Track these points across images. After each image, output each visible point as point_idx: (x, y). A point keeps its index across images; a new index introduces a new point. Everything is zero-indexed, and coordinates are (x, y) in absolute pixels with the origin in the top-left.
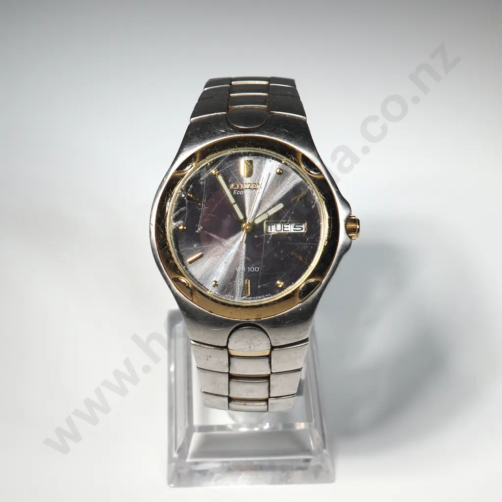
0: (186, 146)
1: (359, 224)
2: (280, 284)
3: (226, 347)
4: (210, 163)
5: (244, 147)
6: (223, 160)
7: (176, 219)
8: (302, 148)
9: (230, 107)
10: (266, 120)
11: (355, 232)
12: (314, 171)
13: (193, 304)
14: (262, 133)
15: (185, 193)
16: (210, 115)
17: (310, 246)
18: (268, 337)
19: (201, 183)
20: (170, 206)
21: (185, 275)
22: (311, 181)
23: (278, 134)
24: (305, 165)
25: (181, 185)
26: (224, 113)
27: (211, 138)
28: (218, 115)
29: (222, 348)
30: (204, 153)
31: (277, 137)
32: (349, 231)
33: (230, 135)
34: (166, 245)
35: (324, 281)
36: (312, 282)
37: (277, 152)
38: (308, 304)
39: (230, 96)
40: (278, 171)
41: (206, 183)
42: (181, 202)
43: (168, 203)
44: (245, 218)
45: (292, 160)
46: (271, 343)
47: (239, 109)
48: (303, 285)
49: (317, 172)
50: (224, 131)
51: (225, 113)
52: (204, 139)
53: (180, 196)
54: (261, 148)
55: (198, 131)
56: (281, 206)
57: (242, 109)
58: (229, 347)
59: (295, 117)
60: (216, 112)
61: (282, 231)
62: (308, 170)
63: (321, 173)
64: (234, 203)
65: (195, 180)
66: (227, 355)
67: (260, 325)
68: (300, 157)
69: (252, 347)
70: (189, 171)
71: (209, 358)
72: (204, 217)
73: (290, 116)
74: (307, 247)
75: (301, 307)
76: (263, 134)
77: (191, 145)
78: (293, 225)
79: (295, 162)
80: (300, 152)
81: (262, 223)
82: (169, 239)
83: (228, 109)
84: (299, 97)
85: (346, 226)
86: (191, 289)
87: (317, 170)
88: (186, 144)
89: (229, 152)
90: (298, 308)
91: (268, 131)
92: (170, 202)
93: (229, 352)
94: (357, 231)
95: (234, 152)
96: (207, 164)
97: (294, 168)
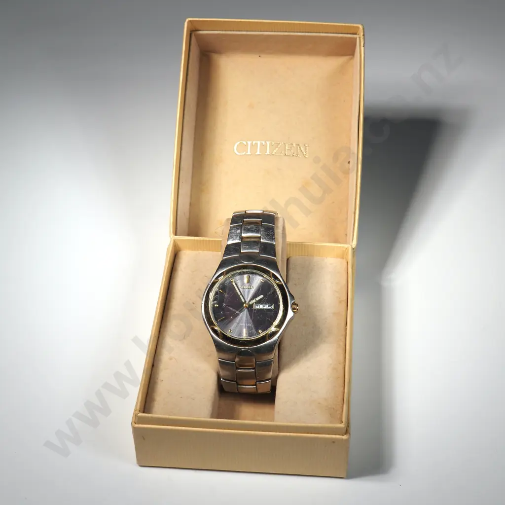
4: (230, 276)
5: (246, 269)
7: (214, 301)
8: (273, 271)
9: (241, 251)
11: (296, 310)
13: (220, 340)
15: (218, 289)
16: (232, 256)
19: (225, 285)
20: (211, 295)
22: (276, 285)
23: (262, 265)
24: (273, 278)
25: (217, 285)
26: (238, 255)
27: (231, 265)
30: (227, 272)
32: (293, 309)
33: (240, 264)
35: (280, 331)
36: (275, 331)
37: (261, 272)
40: (261, 281)
41: (228, 285)
42: (216, 293)
44: (245, 301)
45: (268, 275)
47: (245, 253)
49: (279, 281)
50: (238, 262)
52: (228, 266)
53: (216, 290)
54: (254, 270)
55: (226, 262)
59: (271, 258)
61: (262, 308)
62: (275, 280)
64: (240, 295)
65: (223, 283)
68: (271, 274)
70: (220, 279)
72: (226, 300)
75: (269, 342)
77: (222, 268)
78: (267, 306)
81: (253, 304)
83: (240, 253)
85: (292, 307)
86: (219, 333)
88: (220, 268)
89: (240, 271)
92: (211, 293)
95: (242, 271)
97: (269, 279)
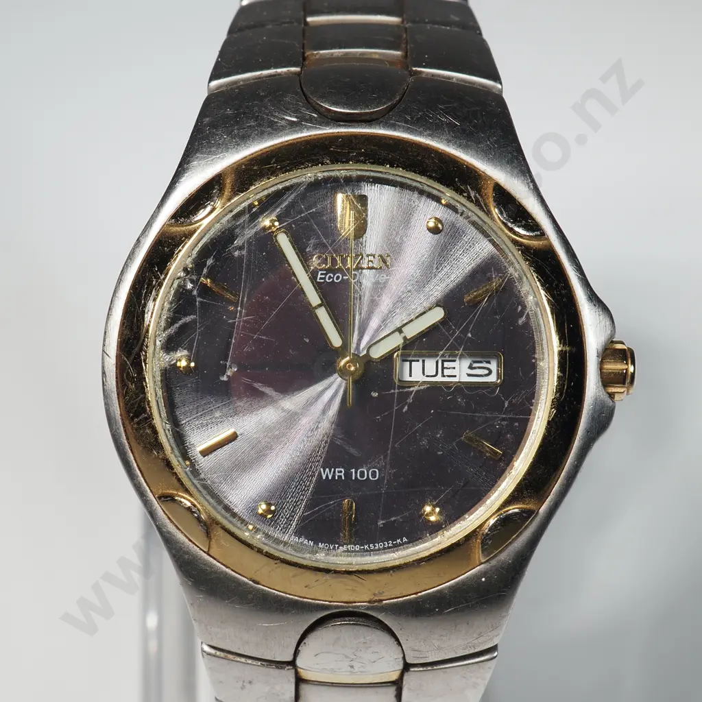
0: (198, 155)
1: (633, 363)
2: (431, 512)
3: (292, 663)
4: (260, 201)
5: (347, 162)
6: (292, 196)
7: (170, 345)
8: (495, 166)
9: (308, 53)
10: (401, 92)
11: (624, 383)
12: (526, 228)
13: (211, 559)
14: (393, 127)
15: (194, 278)
16: (258, 73)
17: (512, 420)
18: (399, 644)
19: (236, 254)
20: (156, 311)
21: (192, 489)
22: (518, 254)
23: (435, 129)
24: (501, 213)
25: (183, 257)
26: (293, 69)
27: (262, 135)
28: (280, 74)
29: (280, 664)
30: (245, 175)
31: (431, 136)
32: (608, 380)
33: (308, 128)
34: (144, 410)
35: (543, 509)
36: (516, 513)
37: (430, 177)
38: (503, 568)
39: (306, 23)
40: (431, 224)
41: (249, 252)
42: (182, 302)
43: (150, 304)
44: (346, 344)
45: (469, 198)
46: (404, 658)
47: (332, 59)
48: (492, 522)
49: (533, 231)
50: (295, 119)
51: (298, 69)
52: (244, 139)
53: (179, 286)
54: (392, 166)
55: (228, 117)
56: (438, 315)
57: (338, 59)
58: (299, 663)
59: (474, 83)
60: (276, 67)
61: (439, 379)
62: (509, 224)
63: (543, 234)
64: (320, 306)
65: (219, 245)
66: (293, 680)
67: (380, 617)
68: (490, 192)
69: (356, 665)
70: (205, 222)
71: (248, 685)
72: (242, 342)
73: (463, 80)
74: (504, 423)
75: (484, 574)
76: (395, 130)
77: (209, 153)
78: (466, 363)
79: (477, 203)
80: (490, 178)
81: (388, 358)
82: (151, 396)
83: (304, 59)
84: (479, 29)
85: (601, 369)
86: (205, 524)
87: (532, 225)
88: (197, 151)
89: (309, 175)
90: (477, 577)
91: (406, 122)
92: (155, 300)
93: (297, 673)
94: (628, 380)
95: (320, 175)
96: (251, 206)
97: (475, 218)
